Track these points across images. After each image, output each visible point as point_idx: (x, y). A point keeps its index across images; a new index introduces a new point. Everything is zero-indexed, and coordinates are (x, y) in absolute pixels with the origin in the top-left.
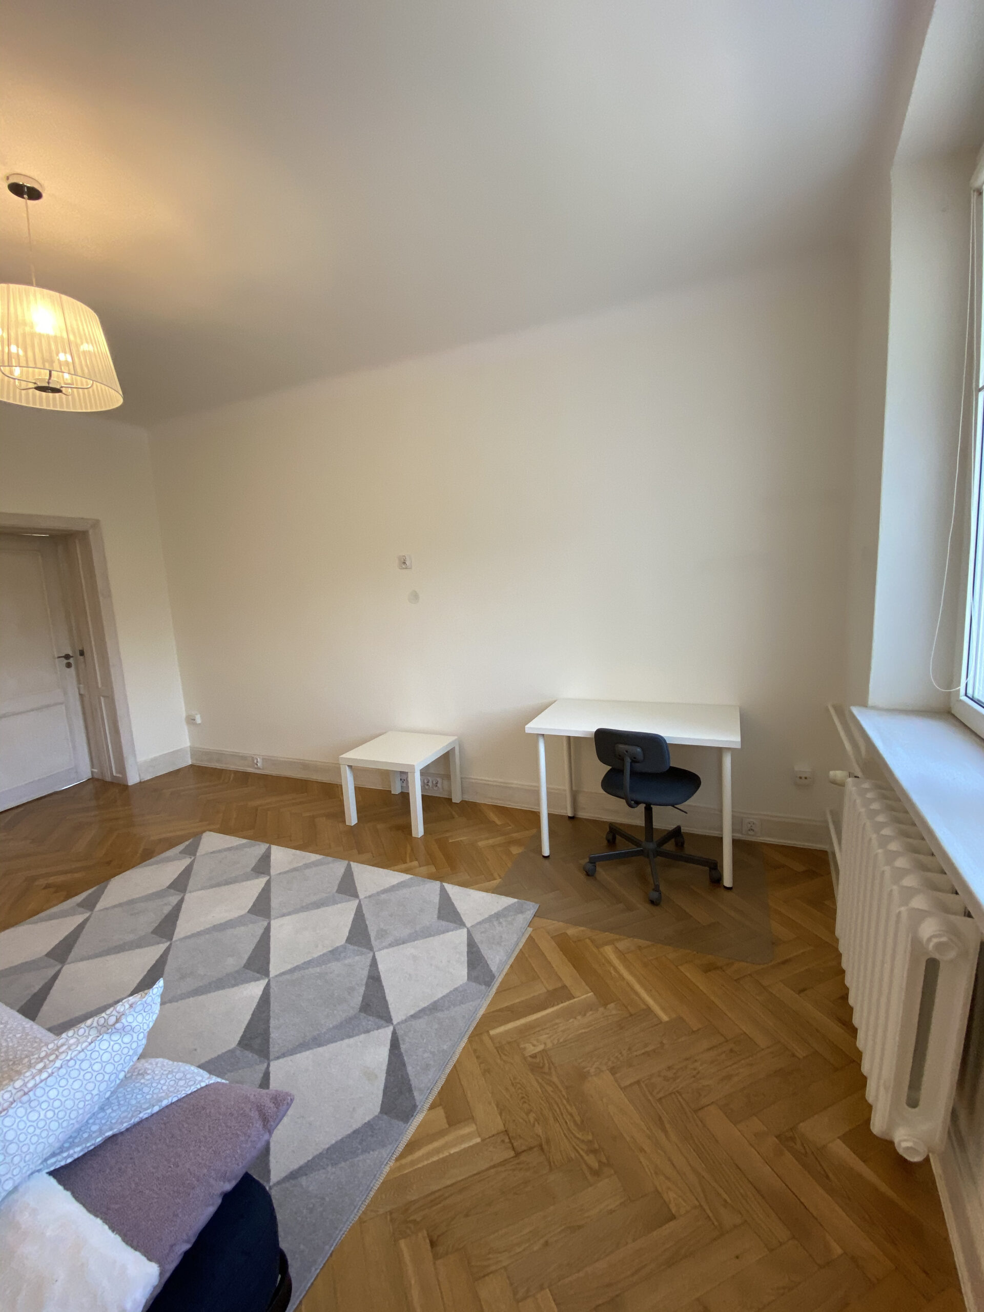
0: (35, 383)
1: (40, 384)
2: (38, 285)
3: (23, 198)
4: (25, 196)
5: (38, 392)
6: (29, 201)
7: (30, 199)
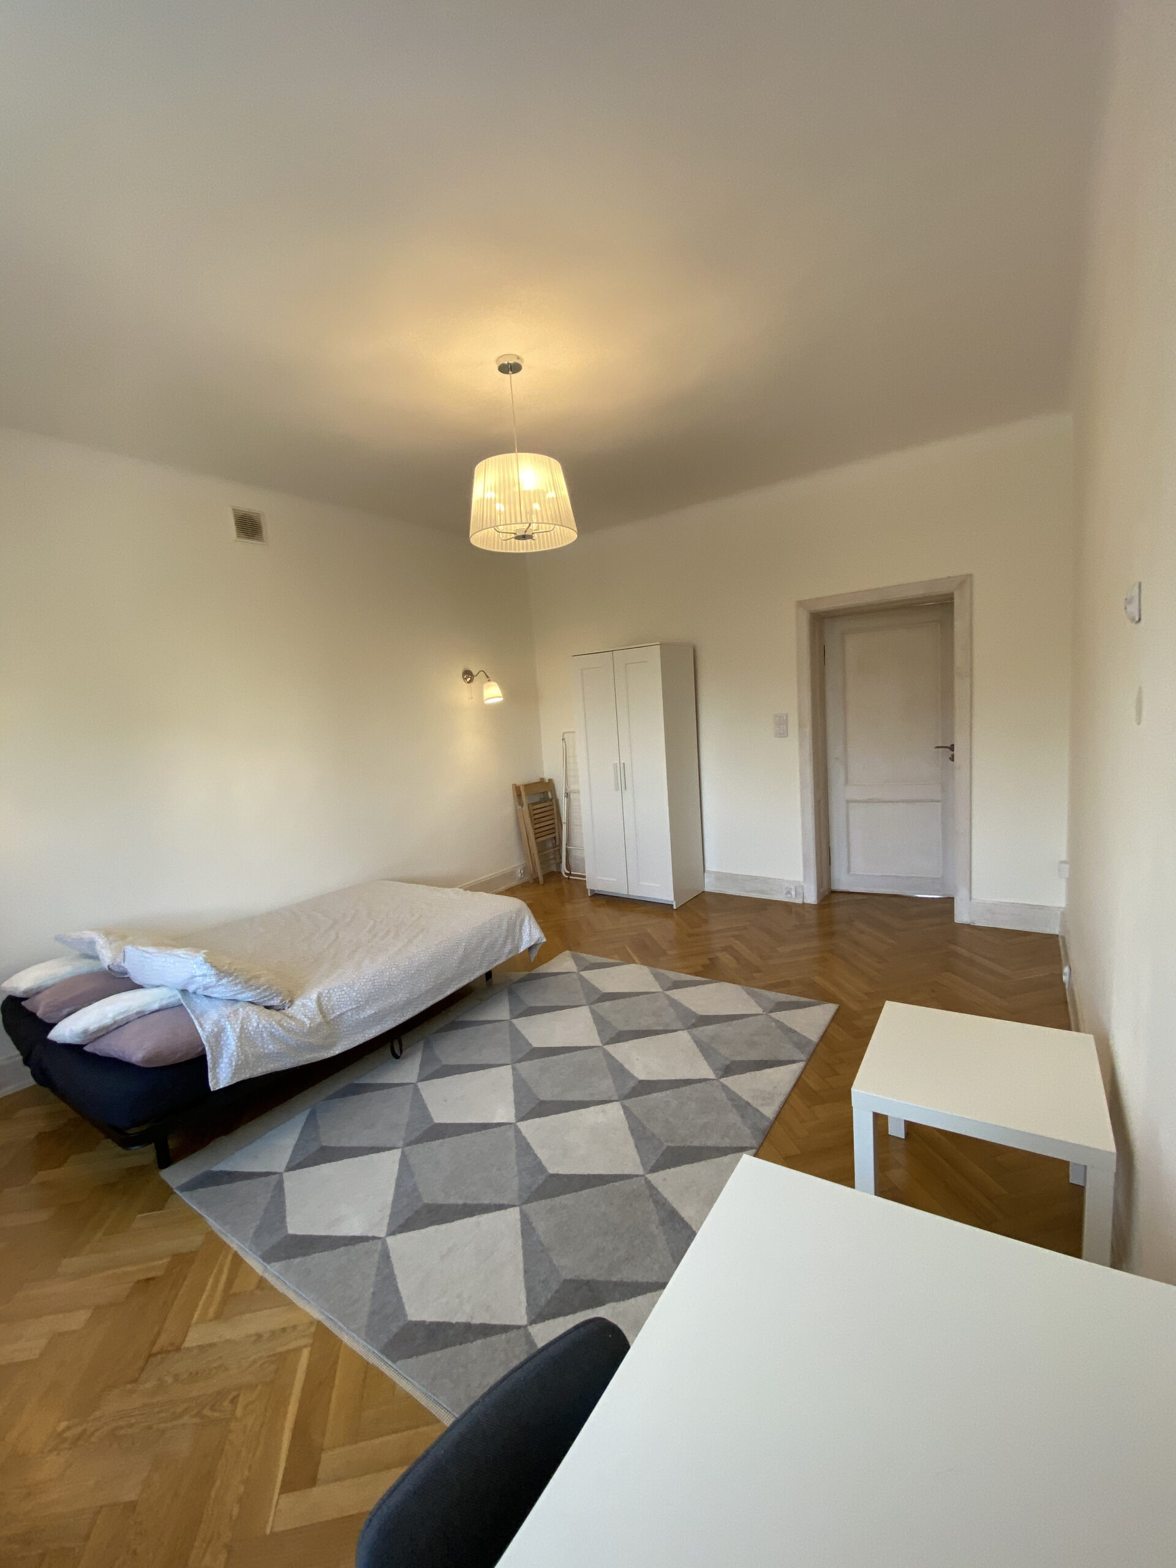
0: (515, 534)
1: (518, 534)
2: (521, 450)
3: (508, 374)
4: (510, 372)
5: (517, 541)
6: (513, 375)
7: (513, 373)
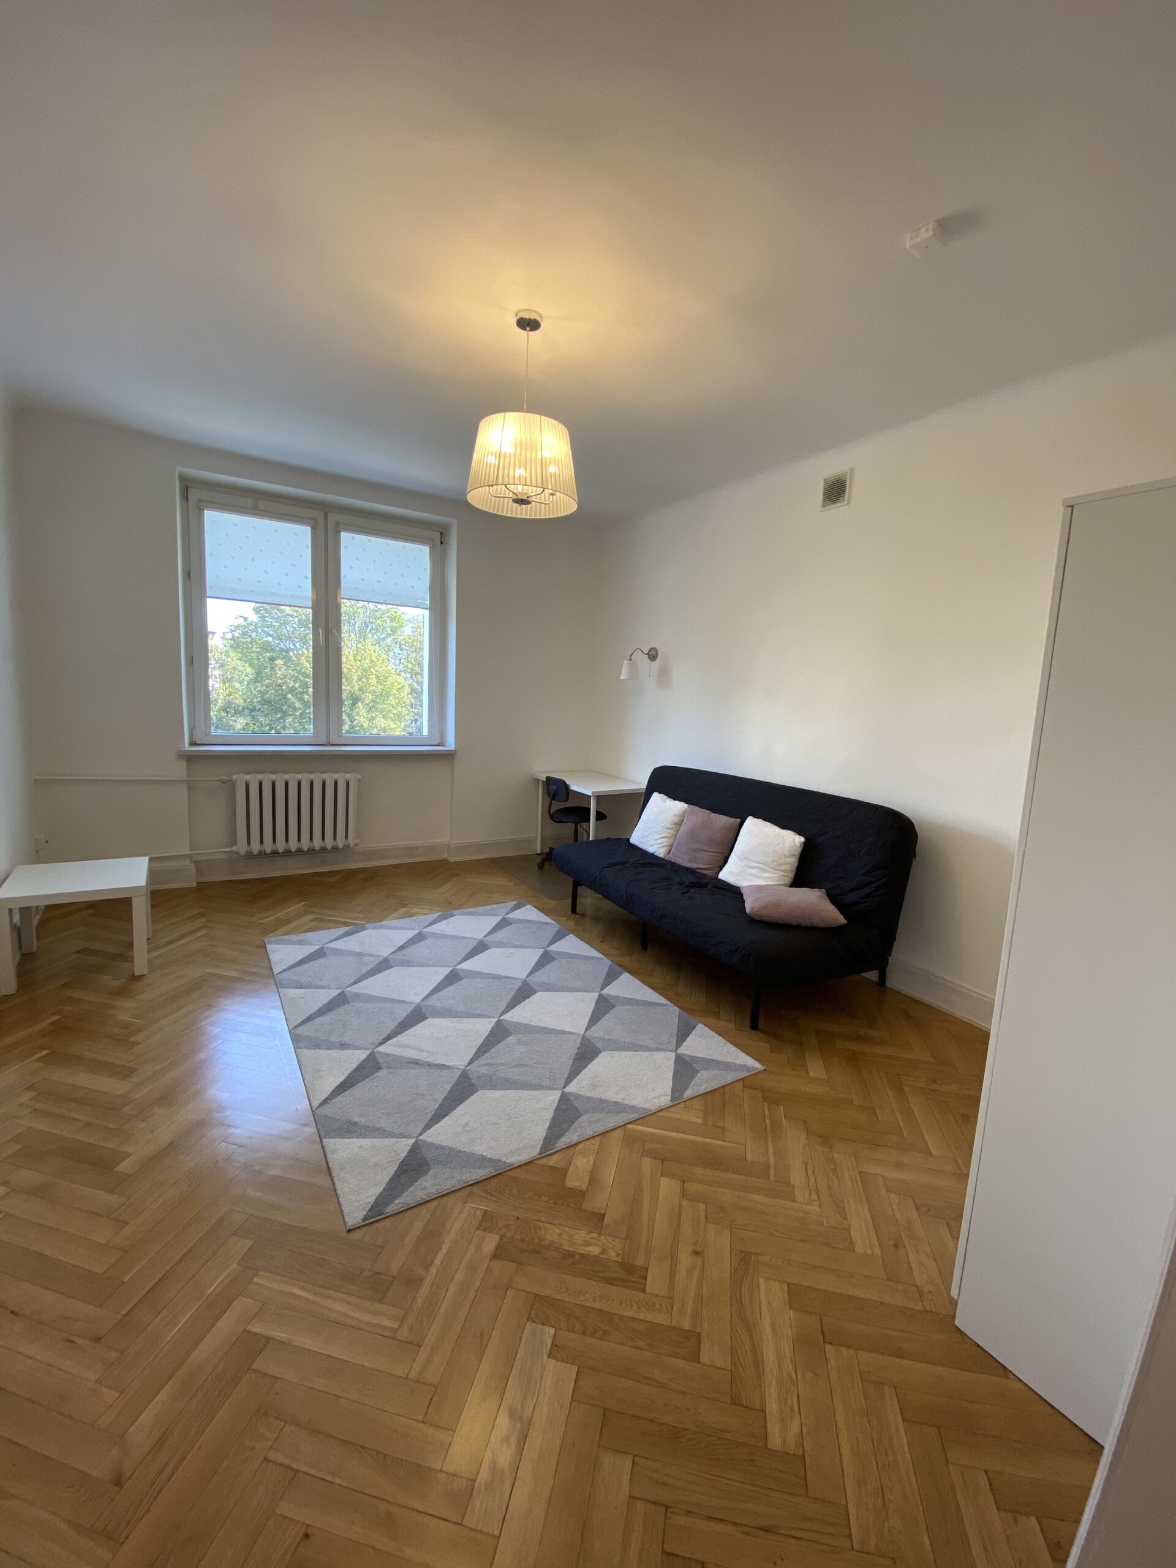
1: (517, 497)
4: (528, 329)
5: (515, 505)
6: (530, 333)
7: (531, 330)
